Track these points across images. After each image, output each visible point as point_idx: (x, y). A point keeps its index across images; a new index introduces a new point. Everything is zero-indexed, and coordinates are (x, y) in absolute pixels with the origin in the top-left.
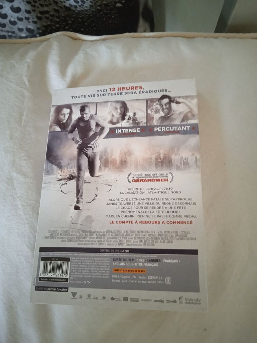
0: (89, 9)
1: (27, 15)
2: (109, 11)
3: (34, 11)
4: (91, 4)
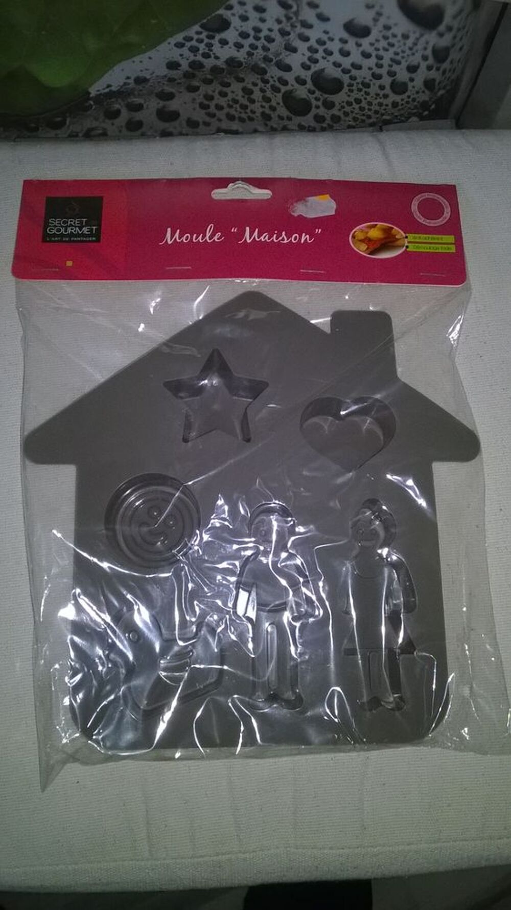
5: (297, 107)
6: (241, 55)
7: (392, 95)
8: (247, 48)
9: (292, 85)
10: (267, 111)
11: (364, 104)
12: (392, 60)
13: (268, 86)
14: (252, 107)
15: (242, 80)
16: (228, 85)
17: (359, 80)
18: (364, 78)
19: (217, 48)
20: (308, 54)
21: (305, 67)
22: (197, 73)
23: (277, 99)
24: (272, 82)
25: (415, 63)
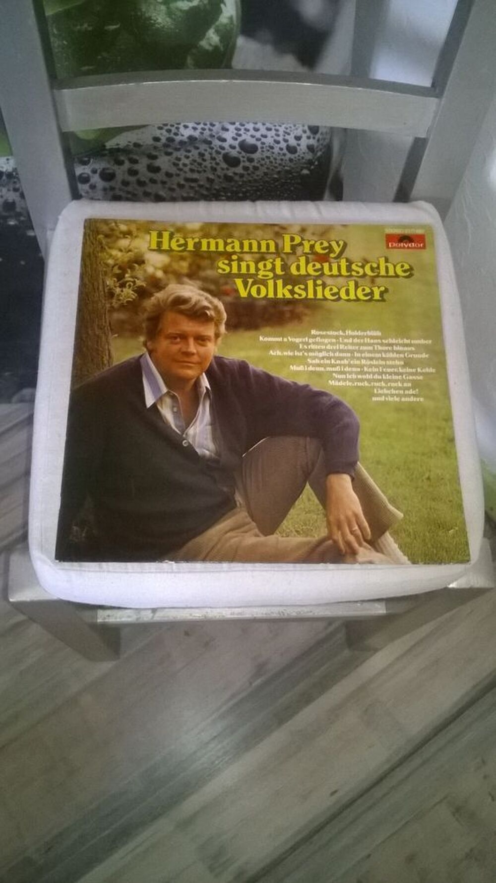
0: (261, 179)
1: (165, 179)
2: (289, 181)
3: (178, 175)
4: (266, 171)
5: (232, 162)
6: (196, 134)
7: (287, 153)
8: (199, 130)
9: (228, 150)
10: (214, 166)
11: (272, 159)
12: (285, 132)
13: (214, 151)
14: (204, 163)
15: (197, 148)
16: (189, 151)
17: (267, 144)
18: (270, 143)
19: (182, 130)
20: (236, 132)
21: (235, 139)
22: (171, 144)
23: (219, 158)
24: (215, 148)
25: (299, 135)
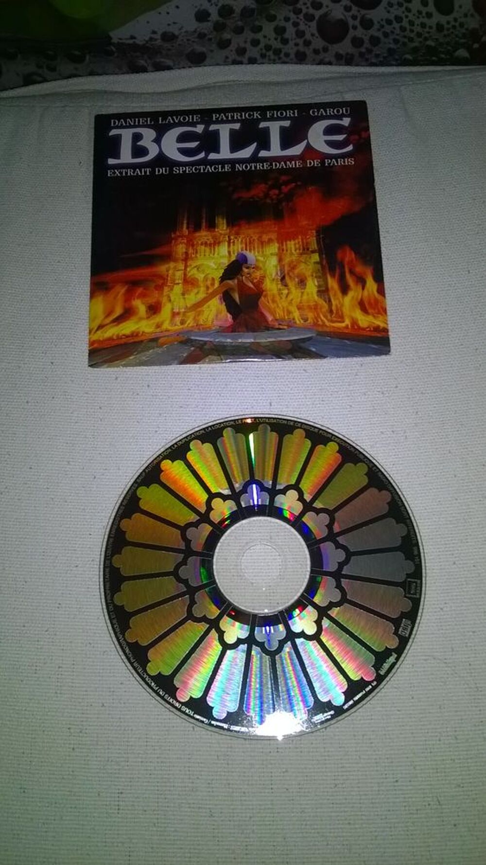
7: (436, 14)
10: (301, 48)
13: (301, 16)
15: (274, 18)
16: (260, 29)
22: (227, 21)
23: (312, 29)
24: (304, 11)
